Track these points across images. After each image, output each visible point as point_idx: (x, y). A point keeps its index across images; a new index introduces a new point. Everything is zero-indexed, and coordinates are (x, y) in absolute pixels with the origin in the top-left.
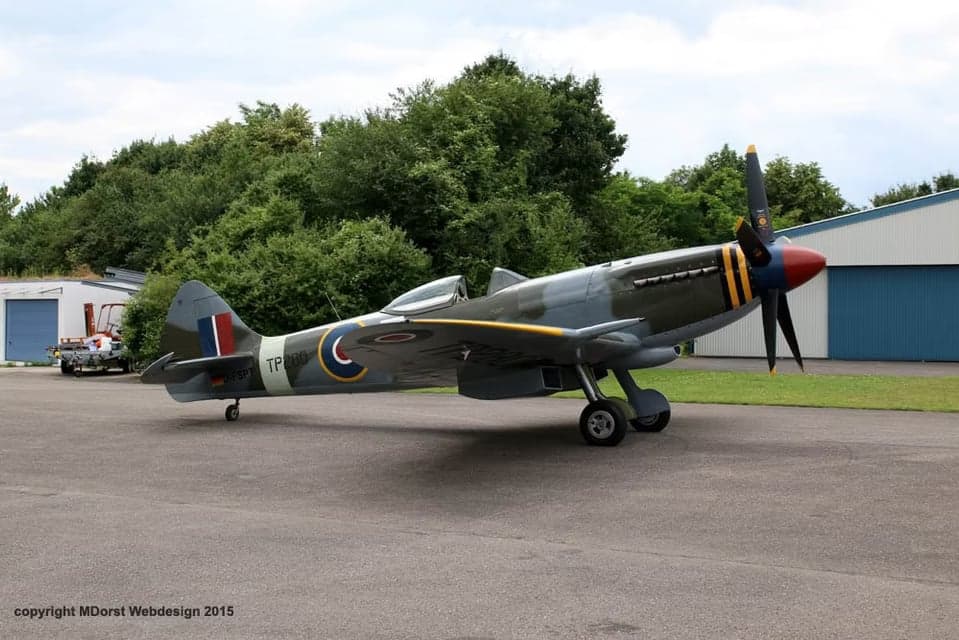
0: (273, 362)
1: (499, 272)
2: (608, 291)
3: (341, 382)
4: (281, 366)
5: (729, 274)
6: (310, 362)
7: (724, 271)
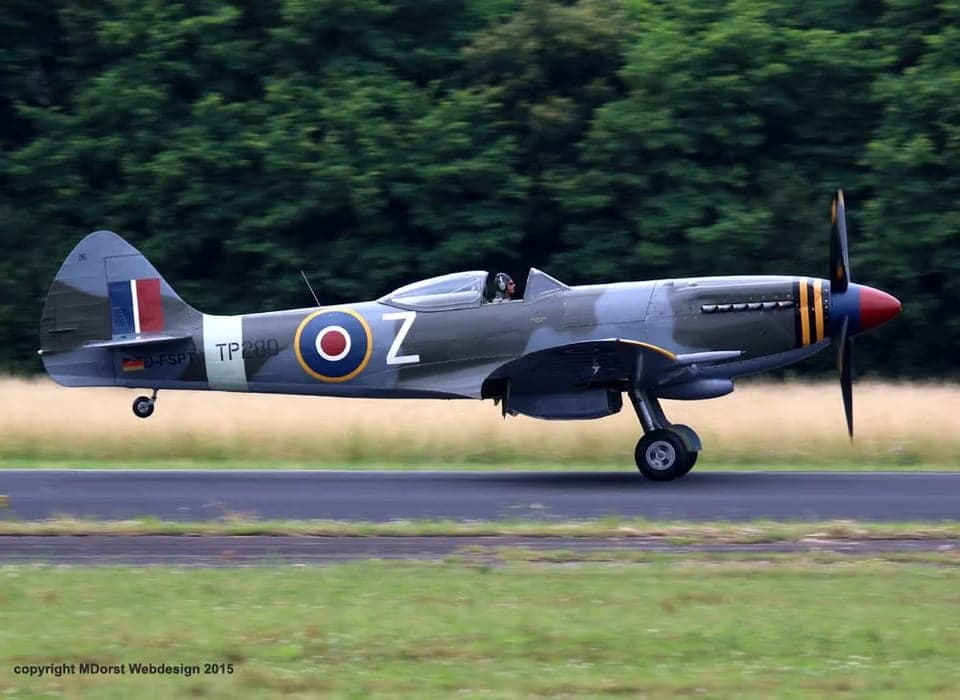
0: (226, 350)
1: (538, 275)
2: (670, 313)
3: (321, 382)
4: (238, 355)
5: (804, 310)
6: (281, 354)
7: (799, 307)
